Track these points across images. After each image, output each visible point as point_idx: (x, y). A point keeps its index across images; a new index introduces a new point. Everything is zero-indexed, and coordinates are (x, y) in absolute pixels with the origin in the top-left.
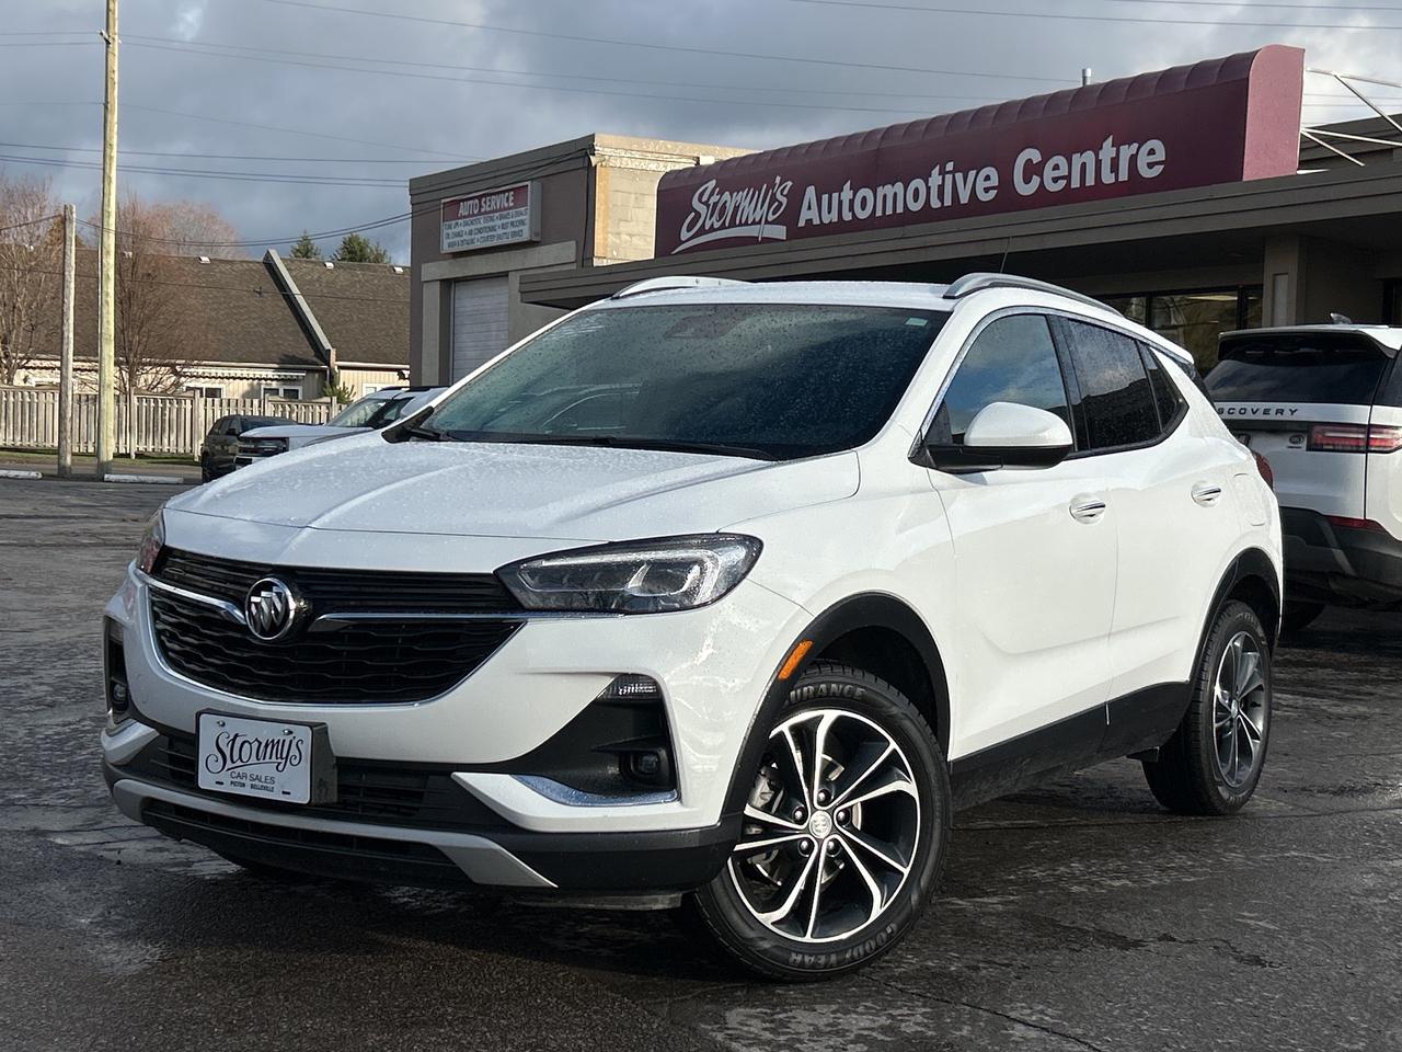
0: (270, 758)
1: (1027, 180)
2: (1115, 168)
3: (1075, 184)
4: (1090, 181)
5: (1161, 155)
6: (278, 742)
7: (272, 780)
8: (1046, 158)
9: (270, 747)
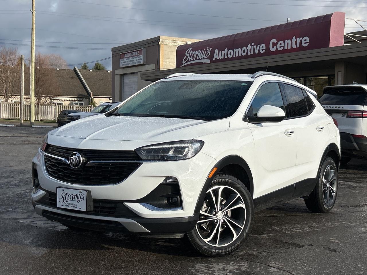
0: (76, 199)
1: (273, 47)
2: (296, 44)
4: (289, 48)
5: (308, 41)
6: (78, 195)
7: (76, 205)
8: (278, 42)
9: (76, 196)
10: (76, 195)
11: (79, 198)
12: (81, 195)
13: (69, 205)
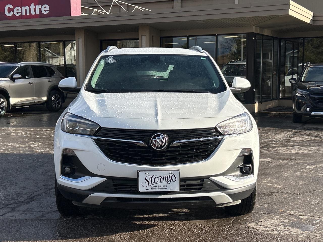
0: (165, 180)
1: (9, 12)
2: (35, 10)
3: (24, 14)
4: (28, 14)
5: (48, 8)
6: (168, 176)
7: (166, 186)
8: (14, 7)
9: (165, 178)
10: (166, 176)
11: (170, 179)
12: (172, 175)
13: (156, 188)
